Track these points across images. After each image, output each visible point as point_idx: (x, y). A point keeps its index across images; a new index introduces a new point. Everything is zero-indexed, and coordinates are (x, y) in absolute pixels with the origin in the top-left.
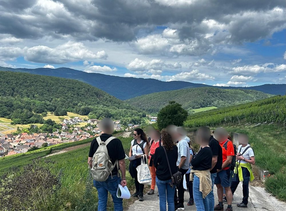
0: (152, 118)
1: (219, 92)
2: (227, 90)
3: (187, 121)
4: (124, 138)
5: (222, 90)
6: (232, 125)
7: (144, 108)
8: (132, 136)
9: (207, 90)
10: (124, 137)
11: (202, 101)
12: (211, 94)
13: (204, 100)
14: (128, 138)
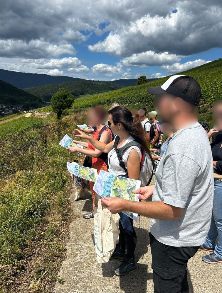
0: (46, 102)
1: (91, 84)
2: (96, 83)
3: (74, 104)
4: (26, 118)
5: (93, 83)
6: (107, 106)
7: (40, 95)
8: (32, 116)
9: (83, 83)
10: (26, 116)
11: (81, 90)
12: (86, 86)
13: (82, 90)
14: (29, 117)
